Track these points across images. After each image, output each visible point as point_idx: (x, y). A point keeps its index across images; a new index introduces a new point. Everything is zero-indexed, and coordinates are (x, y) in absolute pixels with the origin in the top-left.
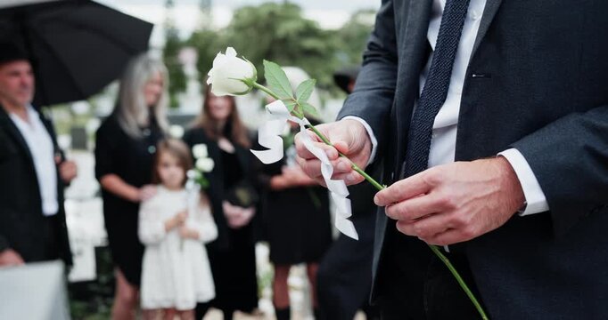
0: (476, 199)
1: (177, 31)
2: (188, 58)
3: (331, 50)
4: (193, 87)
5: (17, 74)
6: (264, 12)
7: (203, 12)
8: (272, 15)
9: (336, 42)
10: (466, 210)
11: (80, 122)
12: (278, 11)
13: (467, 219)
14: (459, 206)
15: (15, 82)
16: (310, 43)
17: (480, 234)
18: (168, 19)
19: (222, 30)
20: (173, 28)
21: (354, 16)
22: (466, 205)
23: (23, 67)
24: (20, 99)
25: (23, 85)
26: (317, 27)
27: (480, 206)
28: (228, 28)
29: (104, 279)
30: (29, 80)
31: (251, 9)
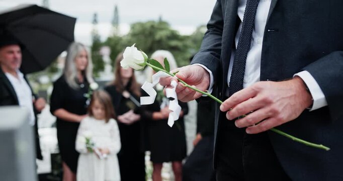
0: (283, 98)
1: (100, 37)
2: (105, 52)
3: (186, 47)
4: (108, 68)
5: (12, 52)
6: (148, 26)
7: (114, 26)
8: (152, 27)
9: (189, 43)
10: (278, 103)
11: (44, 88)
12: (156, 25)
13: (280, 109)
14: (274, 101)
15: (11, 56)
16: (174, 43)
17: (287, 121)
18: (94, 30)
19: (124, 36)
20: (97, 35)
21: (199, 29)
22: (278, 101)
23: (16, 49)
24: (13, 66)
25: (15, 58)
26: (178, 34)
27: (286, 102)
28: (128, 35)
29: (56, 172)
30: (19, 56)
31: (141, 24)
